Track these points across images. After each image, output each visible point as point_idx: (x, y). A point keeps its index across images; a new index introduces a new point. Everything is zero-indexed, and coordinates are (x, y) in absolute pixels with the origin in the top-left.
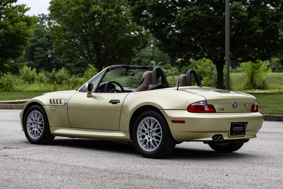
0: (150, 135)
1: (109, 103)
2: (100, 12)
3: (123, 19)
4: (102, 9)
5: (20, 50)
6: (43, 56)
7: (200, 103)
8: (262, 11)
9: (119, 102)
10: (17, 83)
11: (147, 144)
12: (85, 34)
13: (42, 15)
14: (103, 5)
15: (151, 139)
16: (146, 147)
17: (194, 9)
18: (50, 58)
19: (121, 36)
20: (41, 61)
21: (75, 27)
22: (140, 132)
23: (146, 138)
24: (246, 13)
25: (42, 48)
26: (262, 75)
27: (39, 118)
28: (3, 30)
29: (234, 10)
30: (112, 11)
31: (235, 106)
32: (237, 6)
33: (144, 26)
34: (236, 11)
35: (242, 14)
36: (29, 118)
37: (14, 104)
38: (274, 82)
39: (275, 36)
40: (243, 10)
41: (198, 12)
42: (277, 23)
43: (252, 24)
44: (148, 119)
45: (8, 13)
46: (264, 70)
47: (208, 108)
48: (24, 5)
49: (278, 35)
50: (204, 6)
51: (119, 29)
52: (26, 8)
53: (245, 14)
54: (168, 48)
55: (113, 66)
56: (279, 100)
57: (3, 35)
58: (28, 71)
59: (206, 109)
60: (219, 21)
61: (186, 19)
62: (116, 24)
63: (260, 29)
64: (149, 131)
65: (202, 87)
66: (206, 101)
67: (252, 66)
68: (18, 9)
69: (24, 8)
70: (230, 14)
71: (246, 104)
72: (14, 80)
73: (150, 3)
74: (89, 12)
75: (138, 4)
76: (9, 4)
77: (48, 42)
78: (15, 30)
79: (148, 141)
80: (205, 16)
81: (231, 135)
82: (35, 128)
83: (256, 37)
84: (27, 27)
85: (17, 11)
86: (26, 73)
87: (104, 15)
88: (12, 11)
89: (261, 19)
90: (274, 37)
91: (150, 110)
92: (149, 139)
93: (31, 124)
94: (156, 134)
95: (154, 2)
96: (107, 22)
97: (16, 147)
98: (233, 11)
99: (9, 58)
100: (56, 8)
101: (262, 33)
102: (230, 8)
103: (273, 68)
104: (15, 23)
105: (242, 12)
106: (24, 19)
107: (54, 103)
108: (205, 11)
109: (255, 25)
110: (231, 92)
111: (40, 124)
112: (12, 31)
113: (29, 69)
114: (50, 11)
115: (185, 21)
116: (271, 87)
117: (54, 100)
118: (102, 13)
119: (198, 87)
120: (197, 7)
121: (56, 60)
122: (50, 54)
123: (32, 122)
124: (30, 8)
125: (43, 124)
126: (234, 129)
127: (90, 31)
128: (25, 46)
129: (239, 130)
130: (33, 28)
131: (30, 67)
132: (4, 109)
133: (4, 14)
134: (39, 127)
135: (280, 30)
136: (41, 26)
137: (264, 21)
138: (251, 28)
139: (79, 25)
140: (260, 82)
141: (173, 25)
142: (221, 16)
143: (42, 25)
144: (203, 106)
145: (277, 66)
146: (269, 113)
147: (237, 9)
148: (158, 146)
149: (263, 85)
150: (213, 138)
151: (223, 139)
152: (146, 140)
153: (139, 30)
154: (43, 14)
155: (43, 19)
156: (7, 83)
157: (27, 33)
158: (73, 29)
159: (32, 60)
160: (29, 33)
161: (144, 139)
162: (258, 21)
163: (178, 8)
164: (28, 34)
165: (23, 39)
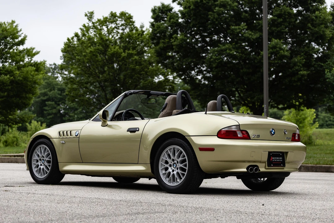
0: (174, 166)
1: (127, 131)
2: (119, 53)
3: (146, 62)
4: (122, 50)
5: (27, 100)
6: (55, 111)
7: (232, 129)
8: (306, 50)
9: (138, 130)
10: (24, 141)
11: (170, 177)
12: (102, 80)
13: (53, 64)
14: (123, 46)
15: (175, 171)
16: (170, 181)
17: (227, 48)
18: (63, 114)
19: (144, 81)
20: (52, 118)
21: (91, 72)
22: (163, 164)
23: (170, 170)
24: (288, 52)
25: (53, 103)
26: (308, 129)
27: (46, 154)
28: (8, 76)
29: (274, 49)
30: (133, 52)
31: (272, 133)
32: (277, 44)
33: (170, 68)
34: (276, 50)
35: (283, 53)
36: (34, 154)
37: (20, 158)
38: (322, 138)
39: (321, 78)
40: (284, 49)
41: (232, 51)
42: (324, 63)
43: (295, 64)
44: (172, 148)
45: (14, 57)
46: (310, 124)
47: (241, 134)
48: (32, 48)
49: (325, 77)
50: (239, 45)
51: (141, 73)
52: (35, 52)
53: (286, 53)
54: (198, 94)
55: (132, 91)
56: (327, 150)
57: (9, 82)
58: (37, 127)
59: (239, 136)
60: (256, 62)
61: (218, 59)
62: (137, 68)
63: (304, 71)
64: (173, 162)
65: (234, 112)
66: (238, 126)
67: (296, 120)
68: (25, 53)
69: (32, 51)
70: (269, 54)
71: (286, 132)
72: (20, 137)
73: (177, 42)
74: (107, 54)
75: (163, 42)
76: (16, 47)
77: (61, 95)
78: (22, 76)
79: (172, 173)
80: (240, 56)
81: (268, 166)
82: (41, 165)
83: (300, 80)
84: (36, 73)
85: (24, 55)
86: (34, 130)
87: (124, 57)
88: (19, 54)
89: (305, 59)
90: (320, 80)
91: (174, 138)
92: (173, 171)
93: (37, 161)
94: (181, 165)
95: (181, 41)
96: (127, 66)
97: (19, 186)
98: (272, 50)
99: (15, 109)
100: (69, 49)
101: (306, 75)
102: (269, 47)
103: (321, 124)
104: (22, 68)
105: (282, 51)
106: (33, 65)
107: (64, 136)
108: (240, 50)
109: (298, 66)
110: (268, 118)
111: (47, 161)
112: (19, 78)
113: (38, 124)
114: (63, 60)
115: (217, 61)
116: (318, 143)
117: (63, 132)
118: (122, 55)
119: (230, 112)
120: (230, 45)
121: (70, 116)
122: (62, 109)
123: (38, 159)
124: (39, 52)
125: (51, 160)
126: (272, 159)
127: (108, 76)
128: (33, 95)
129: (277, 160)
130: (43, 74)
131: (39, 123)
132: (9, 162)
133: (10, 58)
134: (46, 164)
135: (327, 72)
136: (53, 78)
137: (308, 61)
138: (293, 69)
139: (96, 69)
140: (305, 137)
141: (203, 68)
142: (258, 56)
143: (54, 76)
144: (236, 131)
145: (325, 122)
146: (315, 163)
147: (277, 48)
148: (183, 179)
149: (309, 141)
150: (247, 169)
151: (259, 170)
152: (170, 173)
153: (165, 74)
154: (55, 64)
155: (55, 69)
156: (12, 140)
157: (36, 80)
158: (88, 74)
159: (42, 117)
160: (38, 79)
161: (167, 172)
162: (301, 61)
163: (209, 48)
164: (38, 81)
165: (31, 87)
